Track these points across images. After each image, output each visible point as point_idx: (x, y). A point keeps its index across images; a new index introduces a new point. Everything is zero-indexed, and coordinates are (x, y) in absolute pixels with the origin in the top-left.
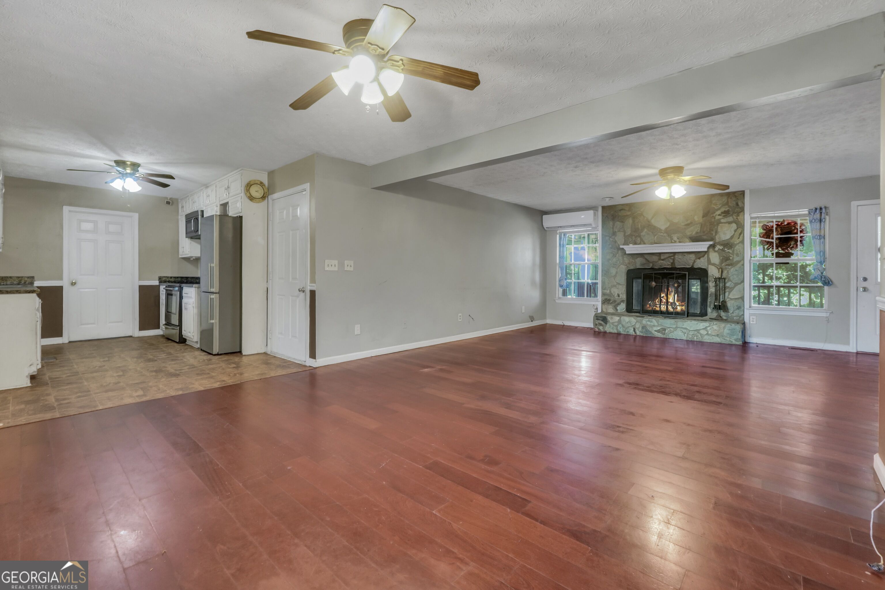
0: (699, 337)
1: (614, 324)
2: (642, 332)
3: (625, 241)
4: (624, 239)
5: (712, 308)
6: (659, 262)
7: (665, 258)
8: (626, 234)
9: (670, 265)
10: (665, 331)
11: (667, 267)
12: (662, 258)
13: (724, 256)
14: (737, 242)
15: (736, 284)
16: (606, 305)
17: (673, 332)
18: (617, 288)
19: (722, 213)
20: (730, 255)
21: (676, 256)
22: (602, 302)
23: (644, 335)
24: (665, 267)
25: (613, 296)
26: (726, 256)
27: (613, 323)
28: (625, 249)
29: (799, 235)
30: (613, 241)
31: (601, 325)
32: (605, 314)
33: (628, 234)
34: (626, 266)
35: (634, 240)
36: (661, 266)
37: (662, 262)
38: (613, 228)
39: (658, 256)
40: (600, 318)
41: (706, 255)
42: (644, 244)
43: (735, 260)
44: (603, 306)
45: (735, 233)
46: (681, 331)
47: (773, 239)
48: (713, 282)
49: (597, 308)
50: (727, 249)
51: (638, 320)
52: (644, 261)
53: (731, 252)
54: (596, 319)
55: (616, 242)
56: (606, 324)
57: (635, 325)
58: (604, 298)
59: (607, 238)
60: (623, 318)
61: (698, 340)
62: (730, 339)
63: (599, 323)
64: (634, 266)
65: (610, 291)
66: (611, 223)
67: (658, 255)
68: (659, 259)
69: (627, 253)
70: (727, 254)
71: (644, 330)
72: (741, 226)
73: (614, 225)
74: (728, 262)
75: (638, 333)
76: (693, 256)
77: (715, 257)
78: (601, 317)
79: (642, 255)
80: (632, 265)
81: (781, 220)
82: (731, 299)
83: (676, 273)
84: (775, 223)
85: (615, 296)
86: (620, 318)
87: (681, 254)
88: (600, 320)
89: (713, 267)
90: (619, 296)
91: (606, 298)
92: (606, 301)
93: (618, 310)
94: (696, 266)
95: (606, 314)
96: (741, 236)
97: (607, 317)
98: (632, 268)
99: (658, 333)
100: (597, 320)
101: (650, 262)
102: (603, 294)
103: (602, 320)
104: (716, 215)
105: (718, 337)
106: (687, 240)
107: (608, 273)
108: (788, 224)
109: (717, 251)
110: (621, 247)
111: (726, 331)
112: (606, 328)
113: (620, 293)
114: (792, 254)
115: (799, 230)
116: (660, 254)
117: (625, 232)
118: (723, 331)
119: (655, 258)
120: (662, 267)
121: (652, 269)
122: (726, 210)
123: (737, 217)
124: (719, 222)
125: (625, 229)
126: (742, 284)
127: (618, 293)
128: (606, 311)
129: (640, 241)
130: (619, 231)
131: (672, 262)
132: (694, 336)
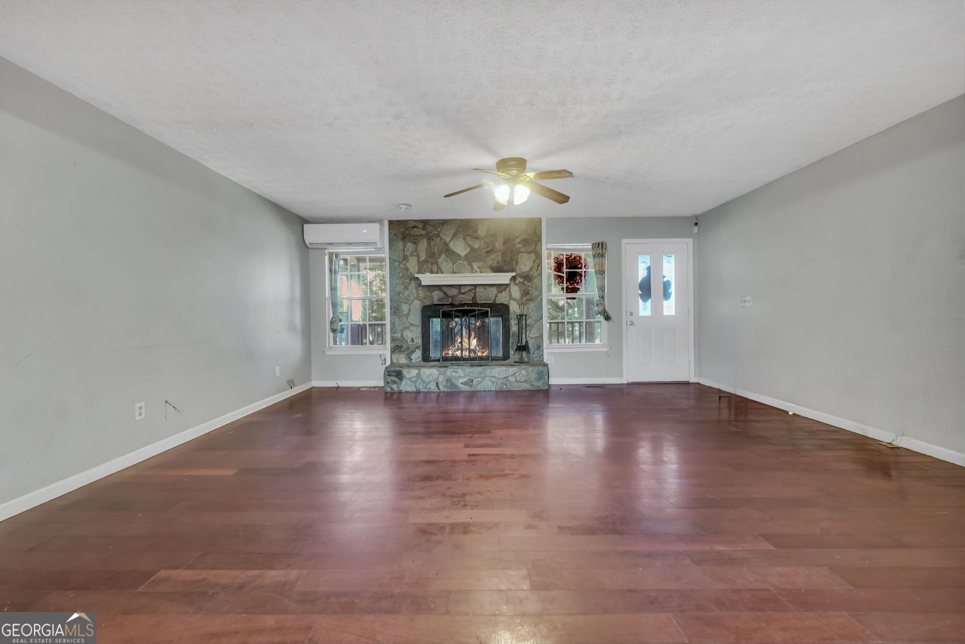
0: (509, 386)
1: (412, 379)
2: (446, 387)
3: (419, 268)
4: (418, 265)
5: (514, 350)
6: (459, 296)
7: (465, 292)
8: (421, 260)
9: (471, 300)
10: (473, 383)
11: (468, 302)
12: (463, 291)
13: (524, 290)
14: (536, 275)
15: (536, 321)
16: (396, 355)
17: (481, 382)
18: (411, 331)
19: (522, 241)
20: (530, 289)
21: (477, 290)
22: (391, 350)
23: (449, 390)
24: (466, 302)
25: (405, 342)
26: (526, 290)
27: (410, 379)
28: (420, 278)
29: (584, 270)
30: (404, 267)
31: (394, 382)
32: (399, 367)
33: (422, 260)
34: (421, 301)
35: (429, 267)
36: (461, 301)
37: (462, 296)
38: (404, 251)
39: (457, 289)
40: (393, 374)
41: (508, 289)
42: (442, 273)
43: (534, 295)
44: (393, 355)
45: (533, 264)
46: (490, 381)
47: (563, 273)
48: (515, 320)
49: (385, 359)
50: (527, 282)
51: (441, 371)
52: (441, 294)
53: (530, 285)
54: (388, 375)
55: (407, 269)
56: (402, 380)
57: (437, 378)
58: (393, 345)
59: (396, 264)
60: (422, 370)
61: (507, 389)
62: (537, 384)
63: (391, 380)
64: (431, 301)
65: (402, 335)
66: (401, 244)
67: (458, 287)
68: (459, 293)
69: (423, 284)
70: (527, 288)
71: (449, 384)
72: (539, 257)
73: (404, 247)
74: (528, 297)
75: (442, 388)
76: (494, 290)
77: (516, 291)
78: (394, 372)
79: (439, 287)
80: (428, 300)
81: (569, 253)
82: (532, 338)
83: (478, 310)
84: (565, 256)
85: (409, 341)
86: (420, 371)
87: (482, 287)
88: (393, 376)
89: (514, 302)
90: (413, 340)
91: (396, 344)
92: (396, 349)
93: (412, 360)
94: (497, 302)
95: (401, 367)
96: (539, 268)
97: (402, 371)
98: (428, 303)
99: (465, 385)
100: (388, 377)
101: (449, 297)
102: (393, 340)
103: (396, 376)
104: (516, 243)
105: (526, 383)
106: (489, 270)
107: (399, 310)
108: (575, 258)
109: (518, 284)
110: (416, 276)
111: (534, 376)
112: (402, 386)
113: (414, 337)
114: (578, 289)
115: (583, 265)
116: (460, 286)
117: (418, 256)
118: (531, 376)
119: (454, 292)
120: (463, 303)
121: (452, 305)
122: (525, 238)
123: (536, 246)
124: (519, 252)
125: (419, 253)
126: (541, 320)
127: (412, 338)
128: (397, 363)
129: (437, 269)
130: (411, 255)
131: (473, 296)
132: (503, 385)
